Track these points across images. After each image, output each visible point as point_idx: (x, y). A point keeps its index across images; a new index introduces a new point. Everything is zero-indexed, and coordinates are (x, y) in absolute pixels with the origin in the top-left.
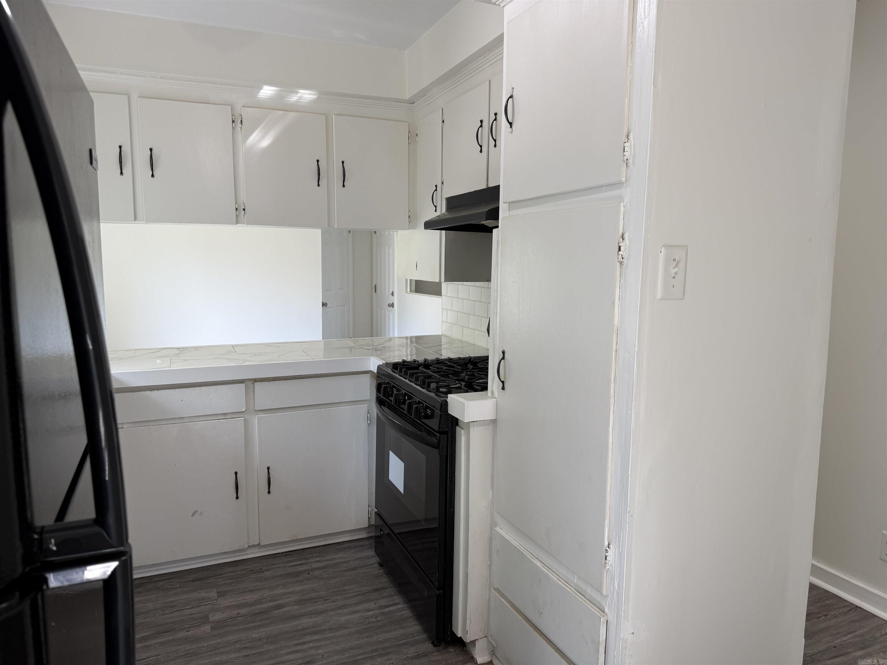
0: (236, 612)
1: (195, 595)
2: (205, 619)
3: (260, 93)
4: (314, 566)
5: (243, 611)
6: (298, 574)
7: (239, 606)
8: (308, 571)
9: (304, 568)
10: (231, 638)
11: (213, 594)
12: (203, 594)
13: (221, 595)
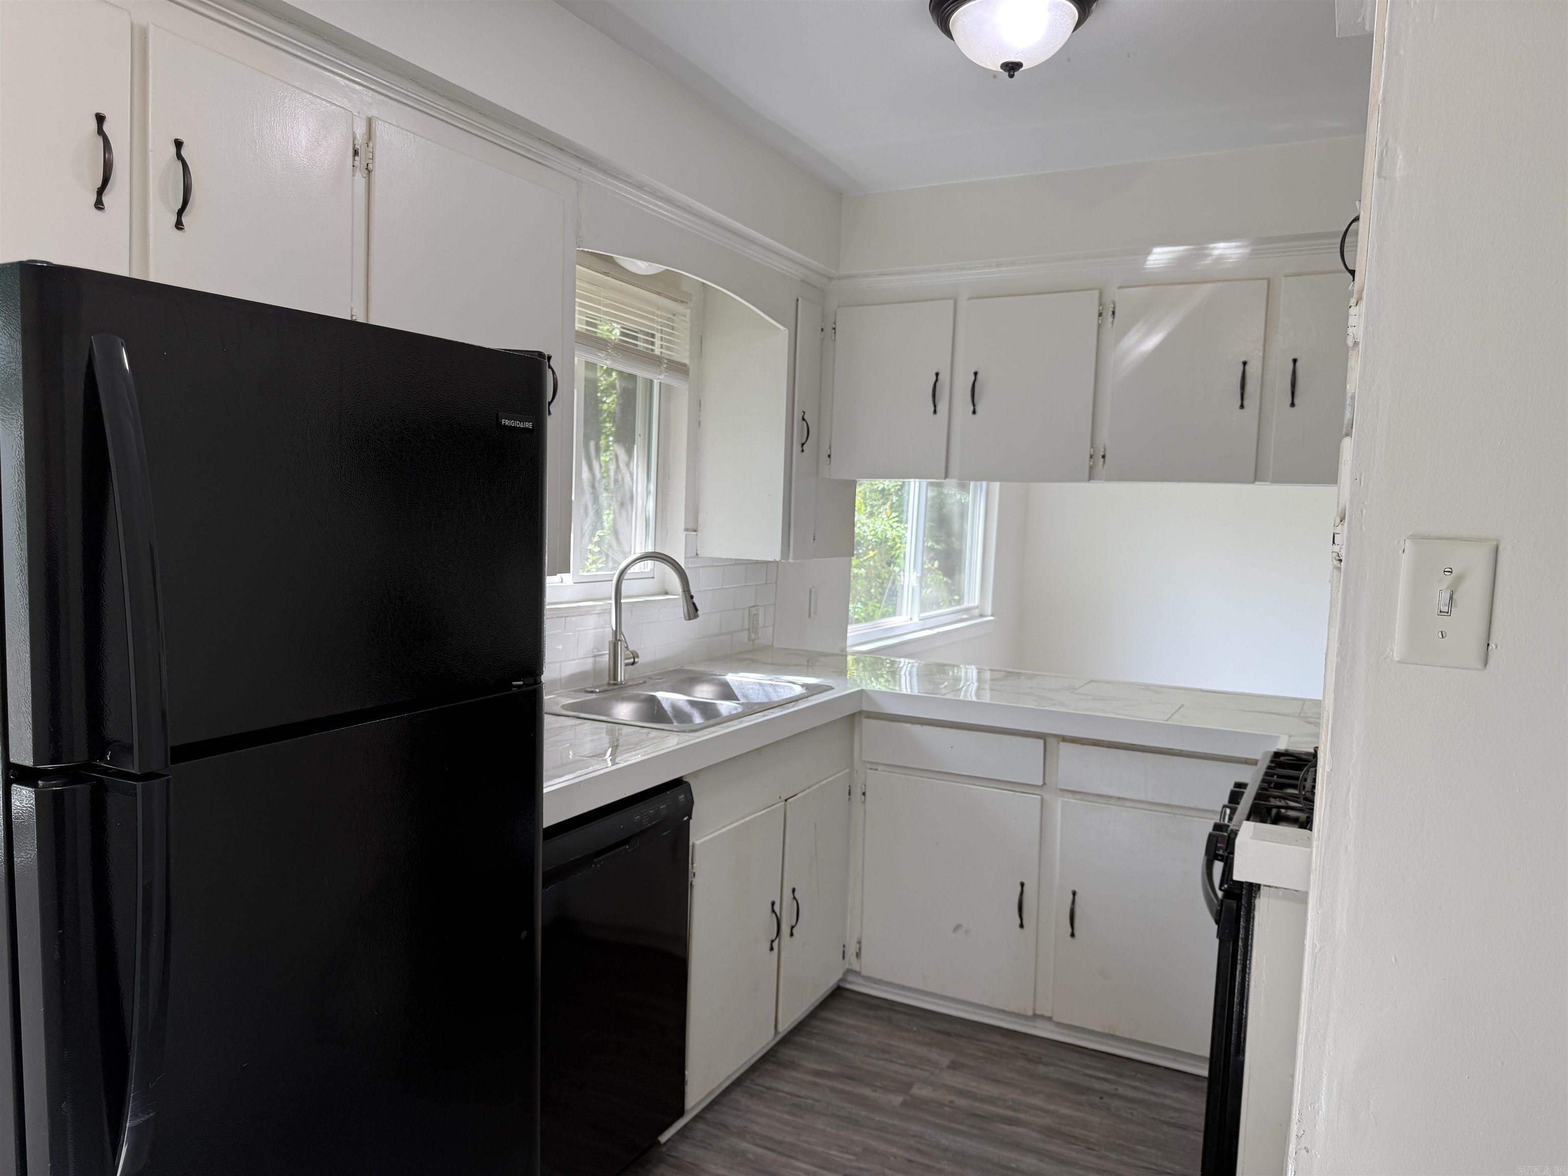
0: (950, 1098)
1: (922, 1051)
2: (906, 1087)
3: (1150, 260)
4: (1121, 1090)
5: (963, 1102)
6: (1087, 1090)
7: (961, 1093)
8: (1103, 1094)
9: (1105, 1087)
10: (915, 1128)
11: (945, 1061)
12: (933, 1054)
13: (954, 1066)
